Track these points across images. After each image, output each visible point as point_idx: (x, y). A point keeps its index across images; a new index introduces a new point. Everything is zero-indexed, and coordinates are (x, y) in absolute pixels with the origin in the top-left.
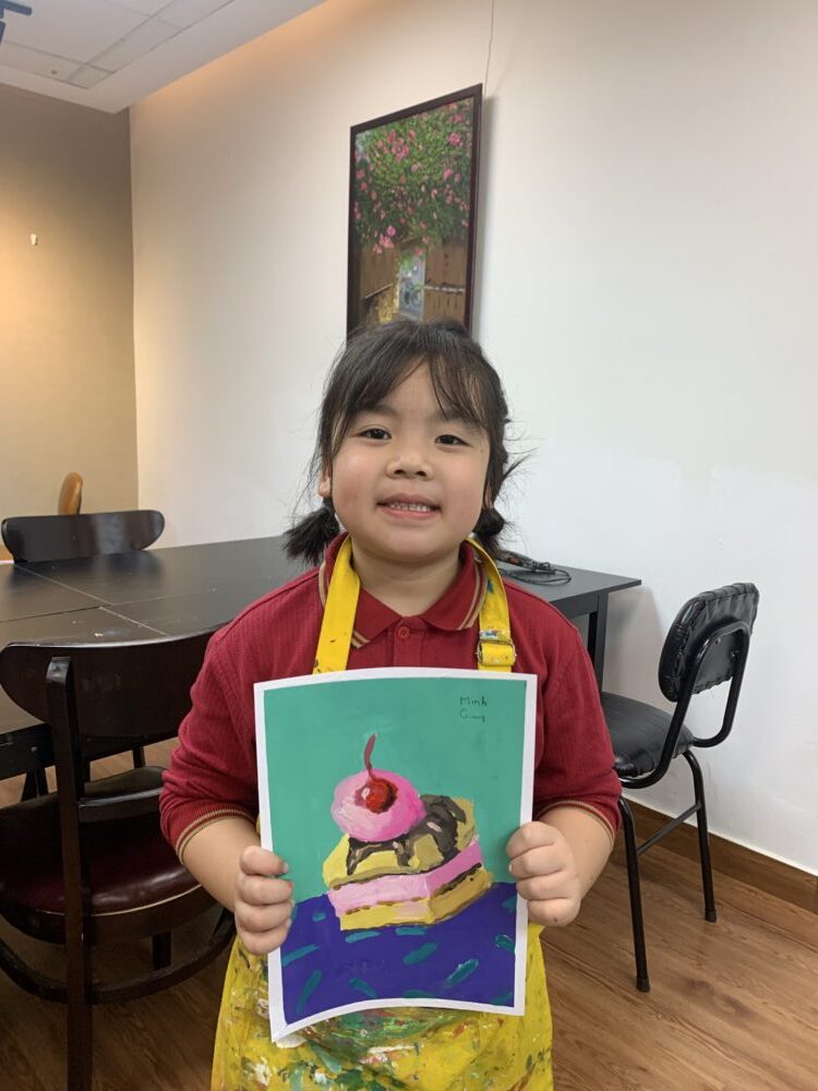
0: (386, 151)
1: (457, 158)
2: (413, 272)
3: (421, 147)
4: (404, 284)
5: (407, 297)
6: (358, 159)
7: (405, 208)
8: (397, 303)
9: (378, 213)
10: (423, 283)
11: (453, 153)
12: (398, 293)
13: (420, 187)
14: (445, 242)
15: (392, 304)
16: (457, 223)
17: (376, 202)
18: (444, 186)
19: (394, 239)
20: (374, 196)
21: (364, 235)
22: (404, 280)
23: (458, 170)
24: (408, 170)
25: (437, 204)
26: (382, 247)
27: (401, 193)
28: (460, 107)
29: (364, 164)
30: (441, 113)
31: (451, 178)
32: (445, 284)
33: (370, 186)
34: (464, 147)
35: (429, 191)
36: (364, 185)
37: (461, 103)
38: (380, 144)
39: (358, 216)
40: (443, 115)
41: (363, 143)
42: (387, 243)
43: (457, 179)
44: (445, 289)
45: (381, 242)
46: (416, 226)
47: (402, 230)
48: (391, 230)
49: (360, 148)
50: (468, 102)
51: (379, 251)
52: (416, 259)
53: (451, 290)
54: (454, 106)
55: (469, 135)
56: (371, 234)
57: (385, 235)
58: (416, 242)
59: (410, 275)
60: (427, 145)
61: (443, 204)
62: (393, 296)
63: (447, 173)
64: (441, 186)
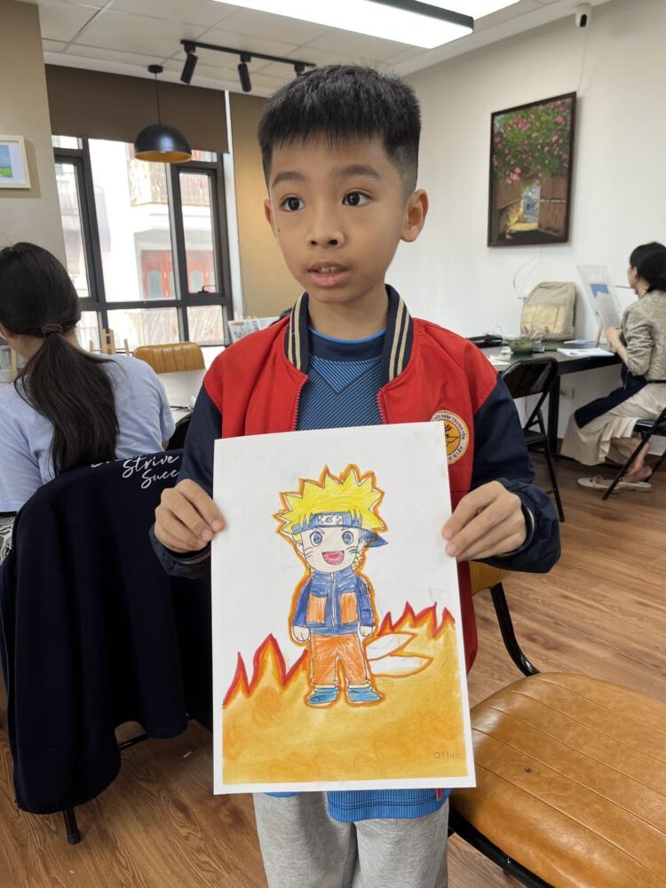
0: (515, 126)
1: (561, 130)
2: (533, 193)
3: (538, 124)
4: (526, 200)
5: (528, 207)
6: (496, 131)
7: (527, 158)
8: (521, 210)
9: (509, 161)
10: (538, 197)
11: (558, 128)
12: (522, 204)
13: (536, 146)
14: (553, 175)
15: (518, 211)
16: (561, 165)
17: (507, 155)
18: (552, 145)
19: (519, 175)
20: (507, 151)
21: (499, 174)
22: (526, 197)
23: (561, 136)
24: (529, 137)
25: (548, 156)
26: (512, 180)
27: (524, 150)
28: (563, 103)
29: (500, 133)
30: (551, 105)
31: (557, 141)
32: (552, 198)
33: (504, 146)
34: (566, 125)
35: (543, 148)
36: (500, 145)
37: (563, 100)
38: (511, 122)
39: (496, 163)
40: (552, 107)
41: (500, 122)
42: (515, 177)
43: (561, 141)
44: (553, 201)
45: (511, 177)
46: (534, 168)
47: (525, 170)
48: (518, 170)
49: (497, 125)
50: (568, 101)
51: (510, 182)
52: (534, 186)
53: (557, 201)
54: (559, 102)
55: (569, 118)
56: (505, 173)
57: (514, 172)
58: (535, 176)
59: (530, 194)
60: (542, 123)
61: (552, 155)
62: (519, 206)
63: (554, 139)
64: (550, 145)
